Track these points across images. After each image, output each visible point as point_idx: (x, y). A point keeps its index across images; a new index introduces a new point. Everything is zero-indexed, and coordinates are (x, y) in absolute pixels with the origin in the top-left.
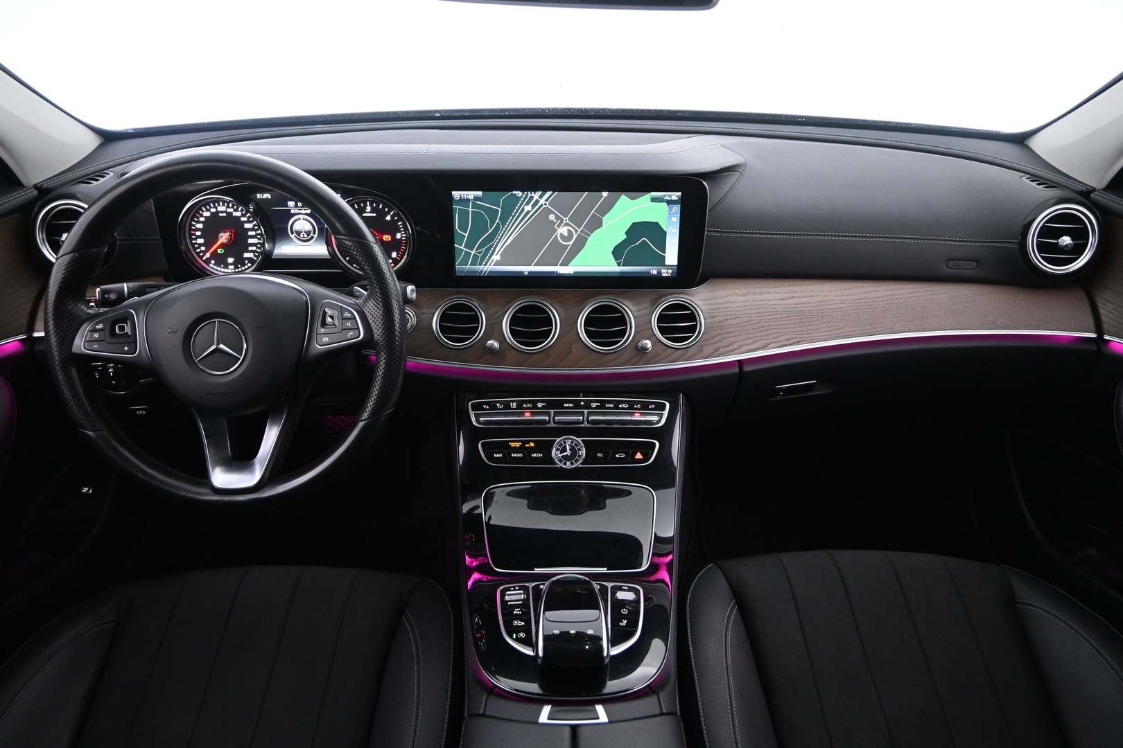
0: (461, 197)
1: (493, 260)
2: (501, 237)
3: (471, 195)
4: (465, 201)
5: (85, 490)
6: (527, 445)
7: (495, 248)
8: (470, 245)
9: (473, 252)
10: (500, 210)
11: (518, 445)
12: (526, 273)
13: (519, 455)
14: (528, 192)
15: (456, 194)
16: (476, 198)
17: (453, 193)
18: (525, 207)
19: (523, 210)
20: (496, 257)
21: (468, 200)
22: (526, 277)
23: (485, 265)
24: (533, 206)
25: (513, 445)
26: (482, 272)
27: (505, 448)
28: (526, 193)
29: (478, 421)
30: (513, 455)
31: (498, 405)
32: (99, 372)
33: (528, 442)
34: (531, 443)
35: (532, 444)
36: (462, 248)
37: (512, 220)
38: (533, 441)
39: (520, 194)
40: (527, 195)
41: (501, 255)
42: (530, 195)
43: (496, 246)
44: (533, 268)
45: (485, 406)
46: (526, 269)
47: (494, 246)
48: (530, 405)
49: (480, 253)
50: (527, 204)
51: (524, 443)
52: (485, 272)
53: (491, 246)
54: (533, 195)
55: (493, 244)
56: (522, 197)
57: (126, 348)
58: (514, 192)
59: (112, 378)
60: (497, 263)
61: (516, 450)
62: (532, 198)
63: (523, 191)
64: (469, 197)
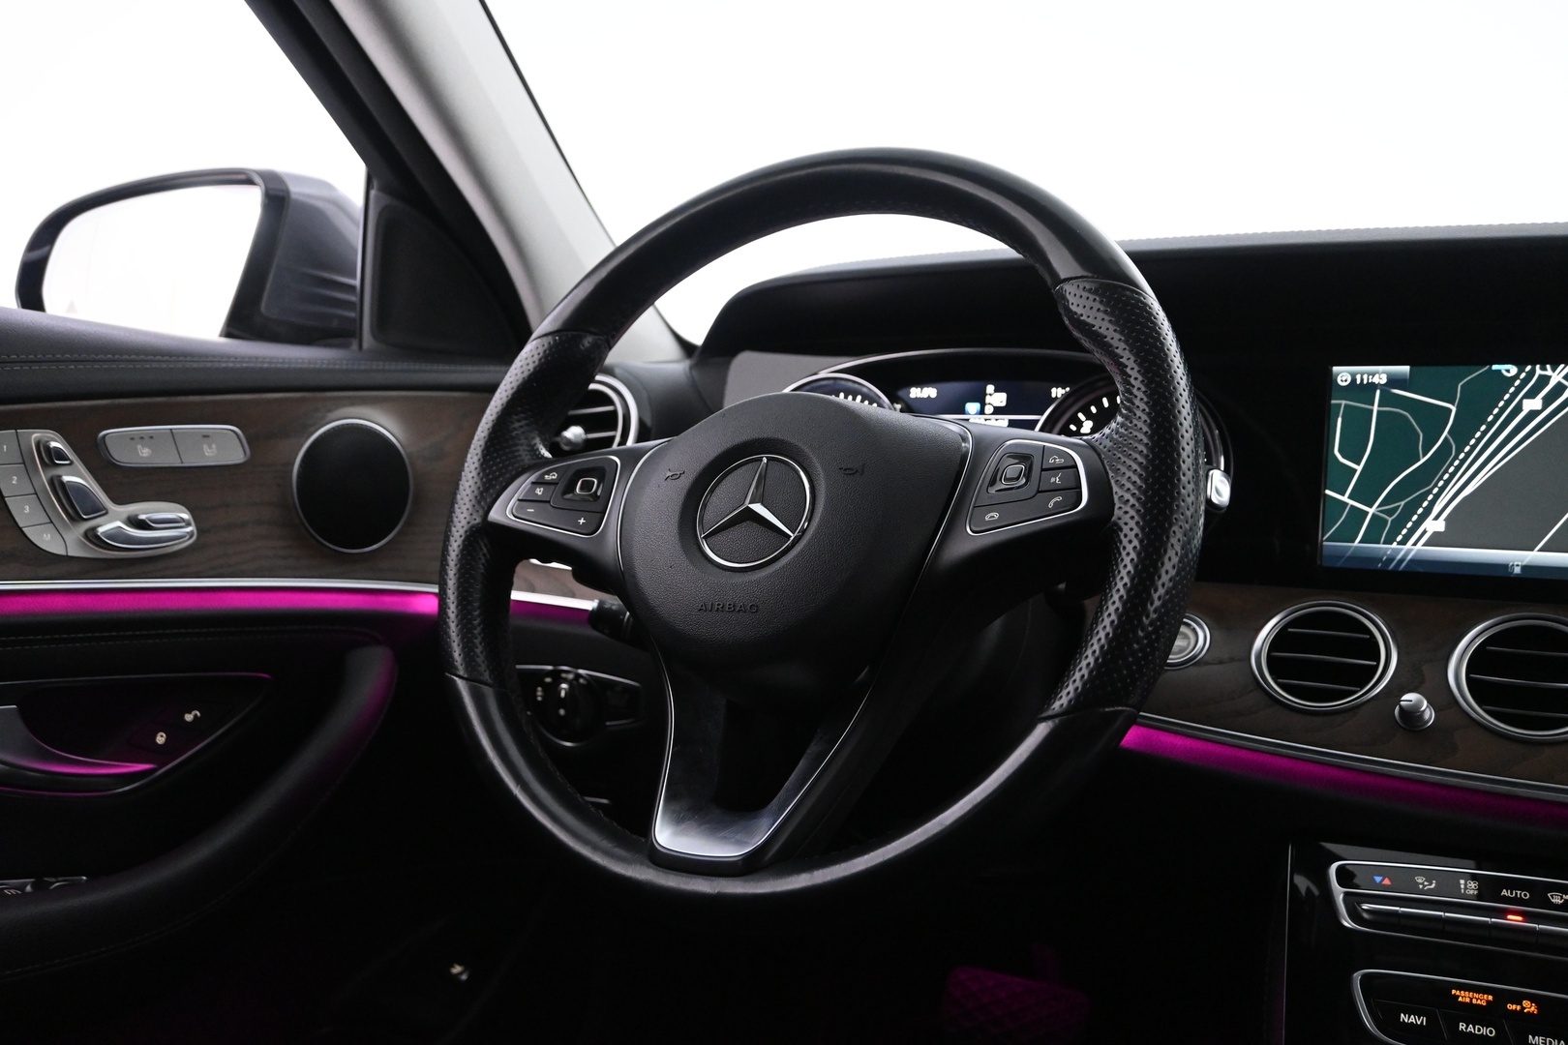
0: (1354, 380)
1: (1425, 532)
2: (1452, 475)
3: (1380, 374)
4: (1365, 391)
5: (457, 969)
6: (1511, 1007)
7: (1432, 503)
8: (1365, 493)
9: (1371, 511)
10: (1454, 409)
11: (1482, 1000)
12: (1517, 570)
13: (1485, 1031)
14: (1534, 365)
15: (1343, 374)
16: (1394, 381)
17: (1335, 369)
18: (1525, 401)
19: (1519, 408)
20: (1434, 525)
21: (1372, 387)
22: (1517, 579)
23: (1403, 542)
24: (1547, 402)
25: (1464, 997)
26: (1390, 560)
27: (1436, 1001)
28: (1528, 368)
29: (1354, 915)
30: (1462, 1026)
31: (1420, 879)
32: (545, 686)
33: (1518, 998)
34: (1526, 1003)
35: (1530, 1007)
36: (1345, 498)
37: (1484, 433)
38: (1532, 998)
39: (1513, 370)
40: (1532, 373)
41: (1446, 520)
42: (1539, 371)
43: (1437, 496)
44: (1536, 557)
45: (1378, 879)
46: (1517, 558)
47: (1430, 497)
48: (1526, 895)
49: (1390, 513)
50: (1531, 395)
51: (1502, 998)
52: (1401, 561)
53: (1424, 497)
54: (1549, 372)
55: (1430, 492)
56: (1516, 377)
57: (582, 521)
58: (1495, 367)
59: (562, 703)
60: (1436, 540)
61: (1473, 1014)
62: (1544, 380)
63: (1520, 364)
64: (1376, 380)
